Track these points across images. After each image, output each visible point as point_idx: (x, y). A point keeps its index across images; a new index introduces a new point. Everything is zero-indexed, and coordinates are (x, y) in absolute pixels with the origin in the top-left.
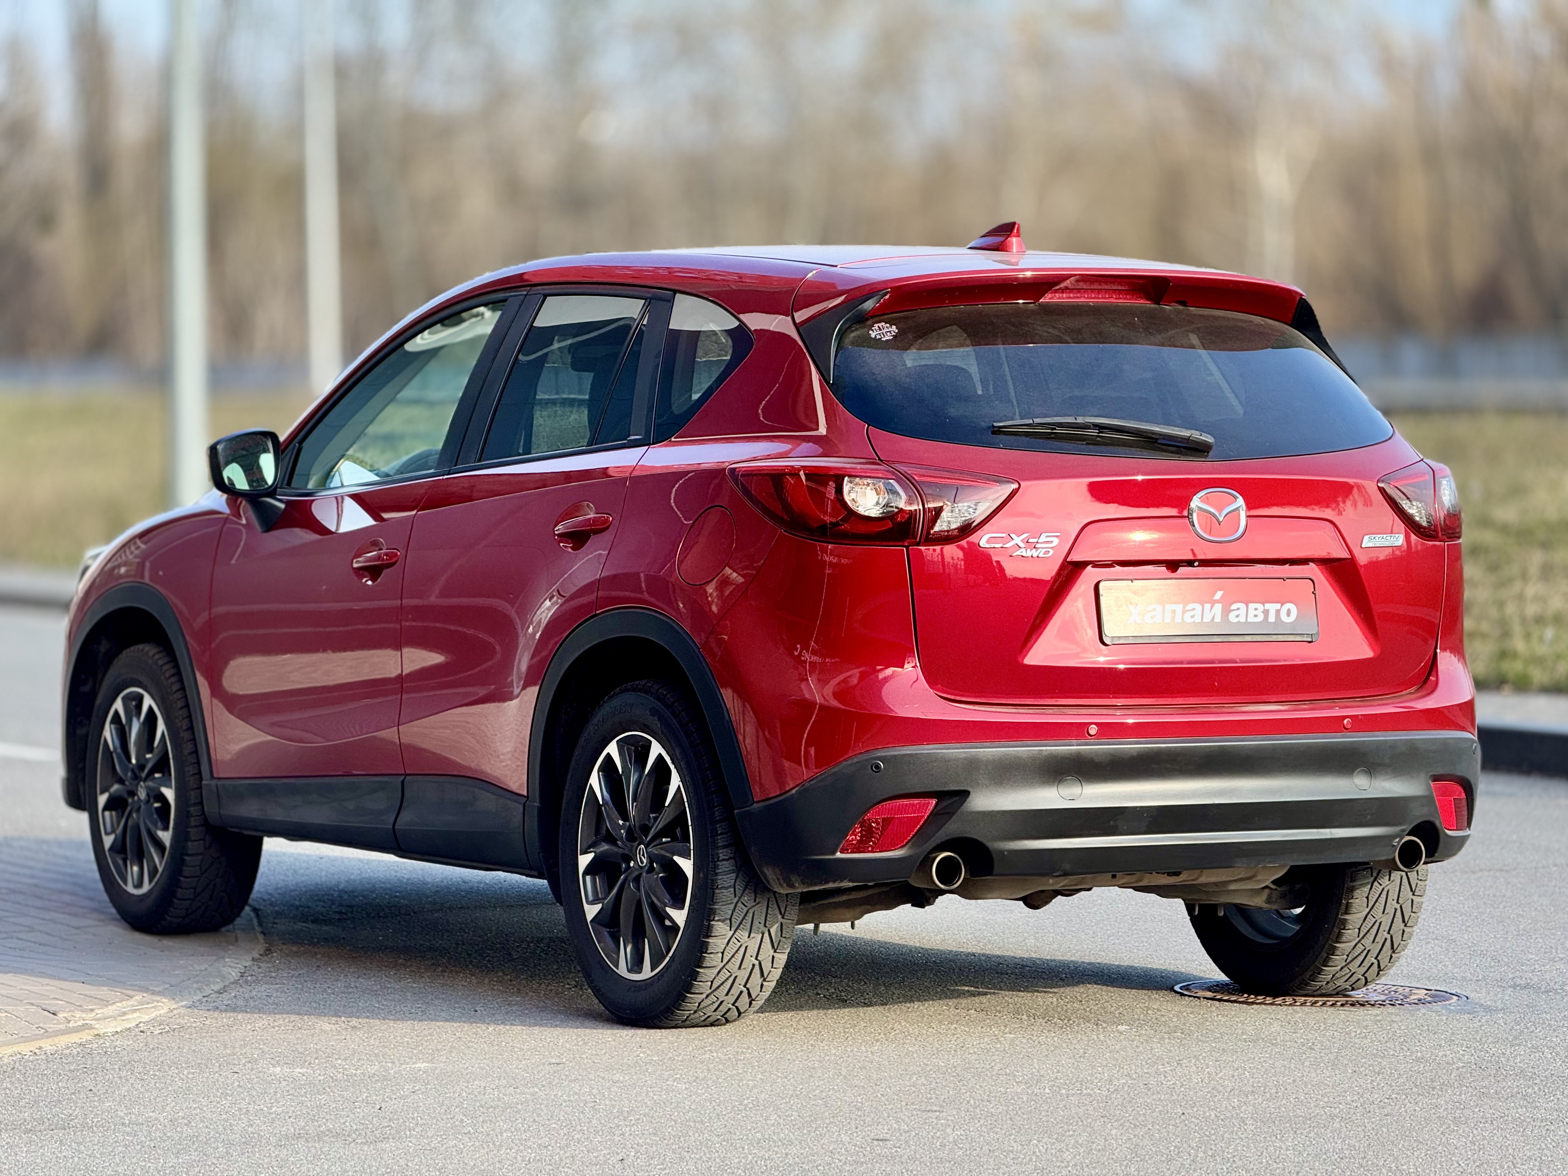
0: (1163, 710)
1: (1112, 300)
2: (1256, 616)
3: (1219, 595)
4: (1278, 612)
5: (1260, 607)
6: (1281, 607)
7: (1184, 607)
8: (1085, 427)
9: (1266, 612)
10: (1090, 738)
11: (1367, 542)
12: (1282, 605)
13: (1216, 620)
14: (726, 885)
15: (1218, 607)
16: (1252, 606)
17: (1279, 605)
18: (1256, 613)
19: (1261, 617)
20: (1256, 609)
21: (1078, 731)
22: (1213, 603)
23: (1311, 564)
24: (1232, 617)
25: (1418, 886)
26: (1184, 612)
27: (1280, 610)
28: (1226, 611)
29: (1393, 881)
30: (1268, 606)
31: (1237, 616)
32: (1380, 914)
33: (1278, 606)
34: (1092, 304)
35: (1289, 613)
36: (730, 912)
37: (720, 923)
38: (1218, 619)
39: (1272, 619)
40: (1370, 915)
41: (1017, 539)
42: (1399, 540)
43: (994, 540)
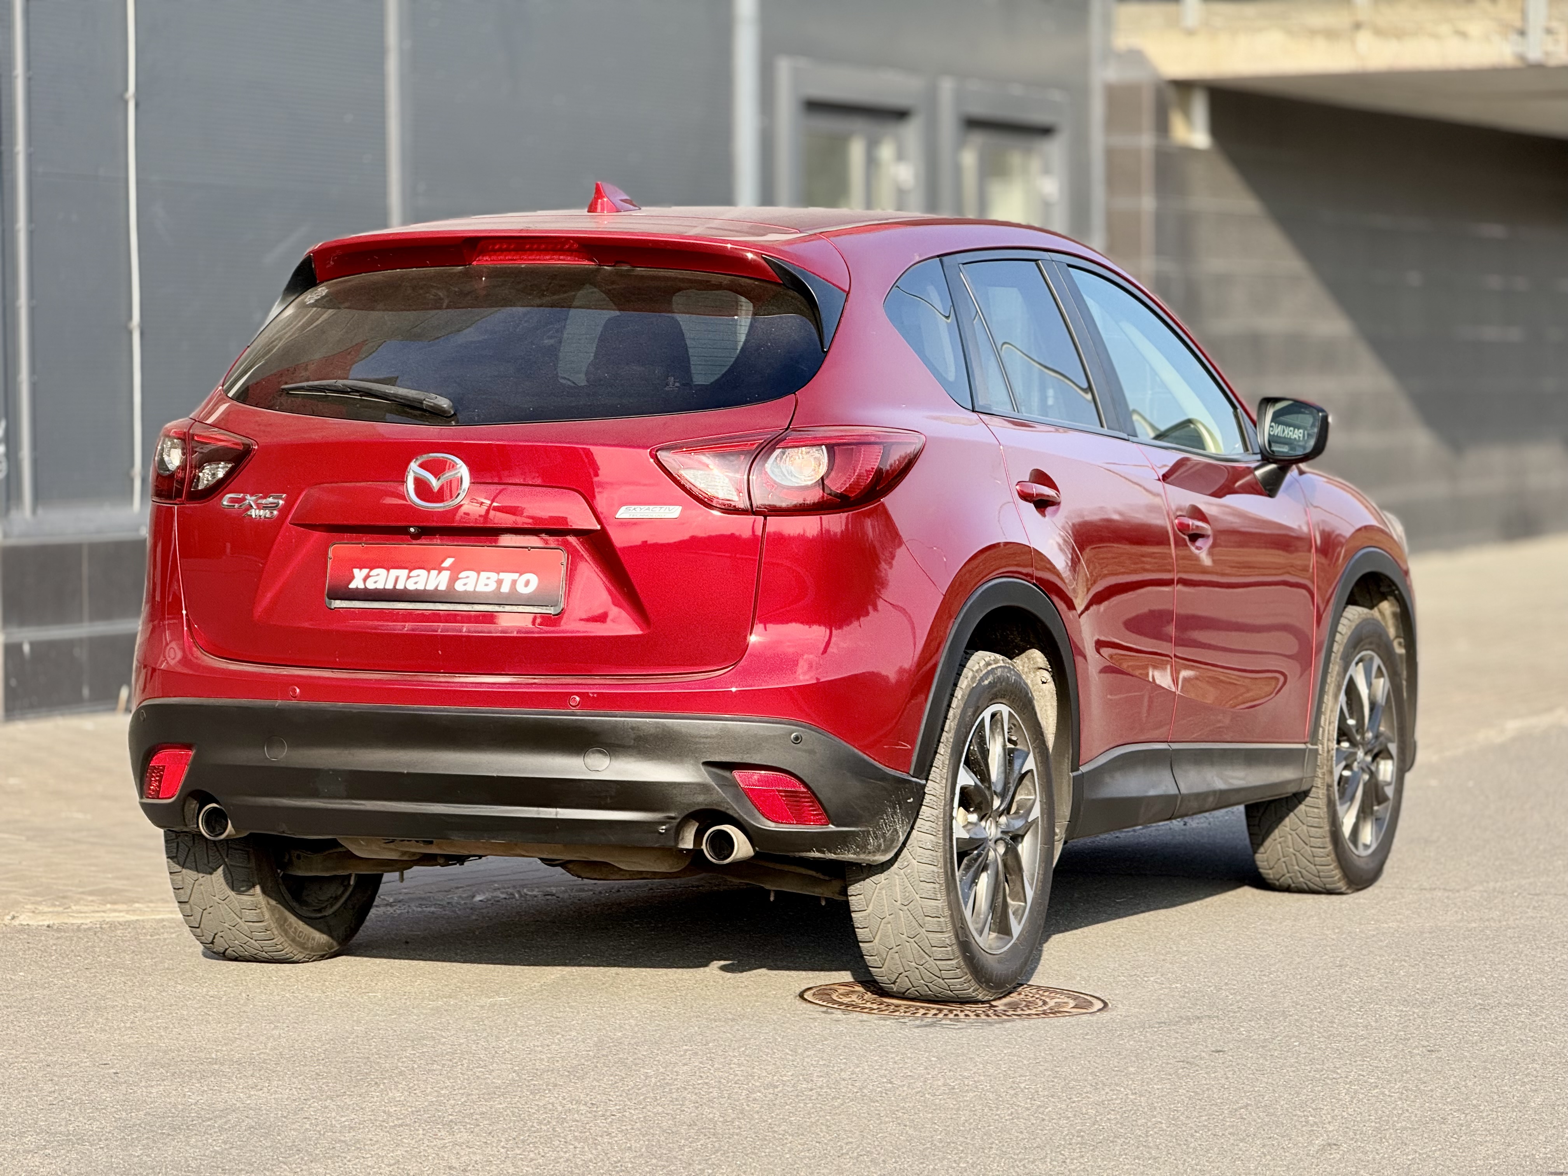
2: (487, 585)
3: (448, 562)
4: (514, 582)
5: (493, 576)
6: (519, 577)
7: (409, 573)
9: (500, 582)
11: (624, 513)
12: (521, 575)
13: (440, 586)
15: (446, 575)
16: (484, 575)
17: (518, 575)
18: (487, 582)
19: (493, 586)
20: (488, 578)
22: (440, 570)
24: (460, 585)
26: (409, 577)
27: (517, 580)
28: (453, 580)
30: (502, 575)
33: (515, 576)
35: (527, 583)
38: (443, 585)
39: (506, 587)
41: (250, 499)
42: (673, 512)
43: (233, 500)
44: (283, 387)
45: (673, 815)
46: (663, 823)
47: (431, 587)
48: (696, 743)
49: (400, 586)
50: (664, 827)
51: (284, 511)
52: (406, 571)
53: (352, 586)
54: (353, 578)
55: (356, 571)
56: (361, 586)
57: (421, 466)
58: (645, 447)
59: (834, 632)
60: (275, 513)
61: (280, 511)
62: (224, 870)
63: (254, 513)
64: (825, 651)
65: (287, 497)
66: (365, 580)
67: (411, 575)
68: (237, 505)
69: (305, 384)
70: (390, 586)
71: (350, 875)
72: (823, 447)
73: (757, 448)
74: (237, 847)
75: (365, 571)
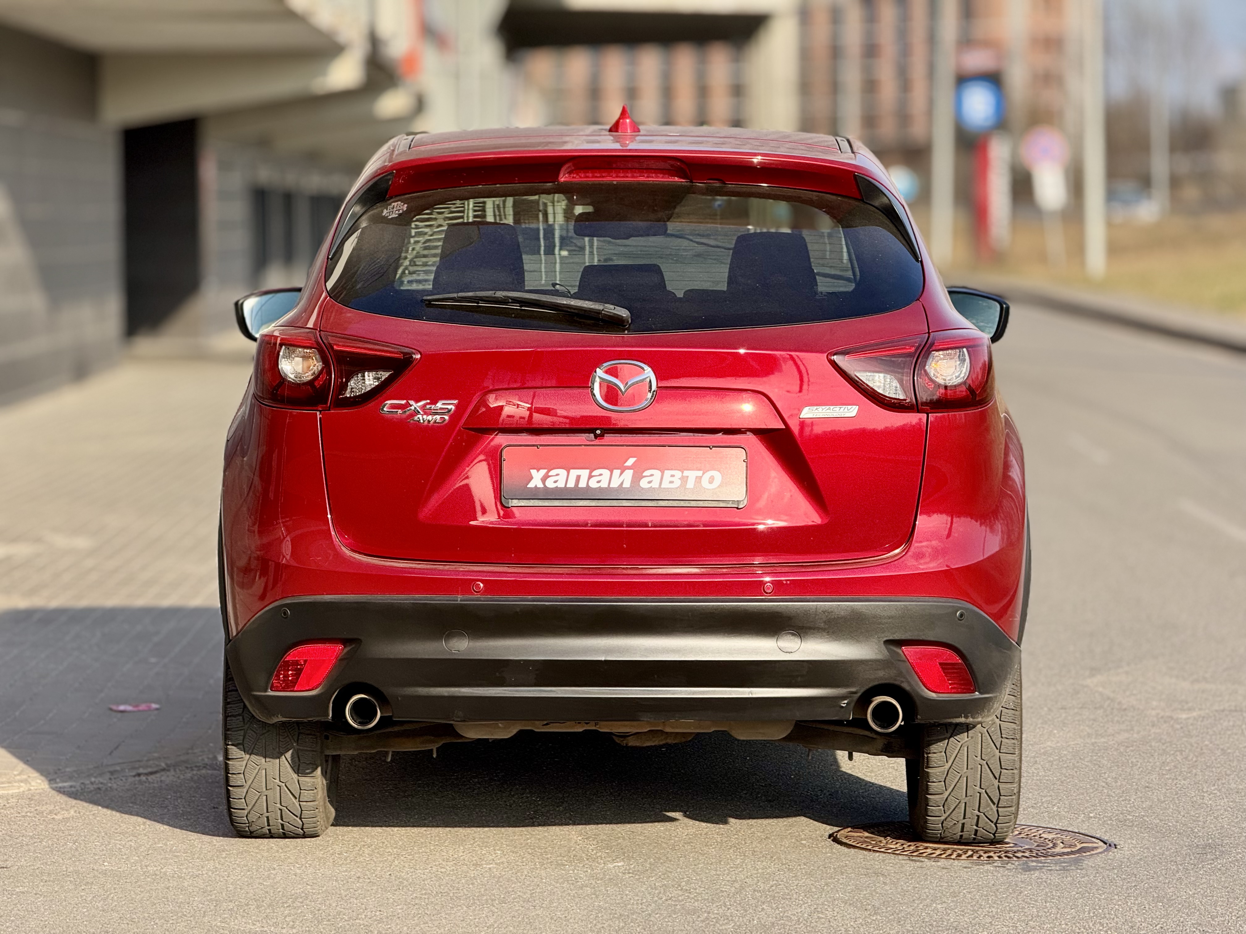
0: (558, 569)
1: (642, 179)
2: (671, 482)
3: (631, 462)
5: (678, 474)
6: (703, 474)
7: (591, 473)
8: (504, 301)
9: (684, 479)
10: (476, 593)
11: (807, 413)
12: (705, 472)
13: (624, 486)
14: (235, 714)
15: (629, 474)
16: (668, 473)
18: (672, 479)
19: (677, 483)
20: (673, 476)
21: (465, 585)
22: (623, 469)
23: (748, 433)
24: (644, 483)
25: (1003, 743)
26: (590, 477)
27: (701, 477)
28: (637, 478)
29: (972, 738)
30: (686, 473)
31: (650, 482)
32: (965, 770)
33: (700, 473)
34: (615, 183)
35: (712, 480)
36: (242, 738)
37: (233, 747)
38: (627, 485)
39: (690, 484)
40: (951, 769)
41: (415, 405)
42: (851, 411)
43: (394, 406)
44: (425, 298)
45: (853, 690)
46: (844, 698)
47: (615, 484)
48: (880, 623)
49: (582, 484)
50: (846, 702)
51: (455, 416)
52: (587, 471)
53: (531, 485)
54: (531, 478)
55: (534, 472)
56: (540, 485)
57: (606, 372)
58: (822, 352)
59: (955, 520)
60: (447, 418)
61: (450, 417)
62: (292, 753)
63: (420, 417)
64: (949, 535)
65: (459, 403)
66: (544, 480)
67: (593, 474)
68: (400, 411)
69: (455, 295)
70: (571, 484)
71: (387, 753)
72: (965, 350)
73: (916, 351)
74: (309, 732)
75: (543, 472)
